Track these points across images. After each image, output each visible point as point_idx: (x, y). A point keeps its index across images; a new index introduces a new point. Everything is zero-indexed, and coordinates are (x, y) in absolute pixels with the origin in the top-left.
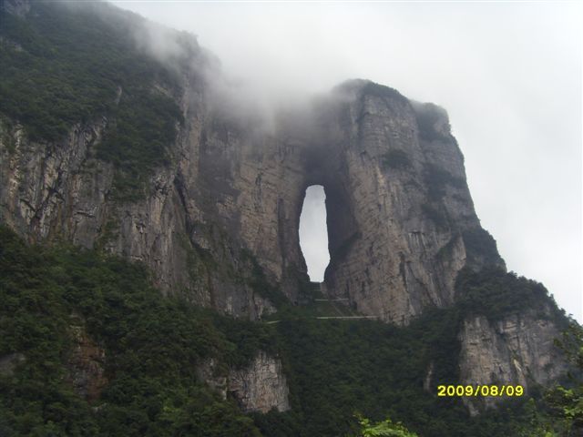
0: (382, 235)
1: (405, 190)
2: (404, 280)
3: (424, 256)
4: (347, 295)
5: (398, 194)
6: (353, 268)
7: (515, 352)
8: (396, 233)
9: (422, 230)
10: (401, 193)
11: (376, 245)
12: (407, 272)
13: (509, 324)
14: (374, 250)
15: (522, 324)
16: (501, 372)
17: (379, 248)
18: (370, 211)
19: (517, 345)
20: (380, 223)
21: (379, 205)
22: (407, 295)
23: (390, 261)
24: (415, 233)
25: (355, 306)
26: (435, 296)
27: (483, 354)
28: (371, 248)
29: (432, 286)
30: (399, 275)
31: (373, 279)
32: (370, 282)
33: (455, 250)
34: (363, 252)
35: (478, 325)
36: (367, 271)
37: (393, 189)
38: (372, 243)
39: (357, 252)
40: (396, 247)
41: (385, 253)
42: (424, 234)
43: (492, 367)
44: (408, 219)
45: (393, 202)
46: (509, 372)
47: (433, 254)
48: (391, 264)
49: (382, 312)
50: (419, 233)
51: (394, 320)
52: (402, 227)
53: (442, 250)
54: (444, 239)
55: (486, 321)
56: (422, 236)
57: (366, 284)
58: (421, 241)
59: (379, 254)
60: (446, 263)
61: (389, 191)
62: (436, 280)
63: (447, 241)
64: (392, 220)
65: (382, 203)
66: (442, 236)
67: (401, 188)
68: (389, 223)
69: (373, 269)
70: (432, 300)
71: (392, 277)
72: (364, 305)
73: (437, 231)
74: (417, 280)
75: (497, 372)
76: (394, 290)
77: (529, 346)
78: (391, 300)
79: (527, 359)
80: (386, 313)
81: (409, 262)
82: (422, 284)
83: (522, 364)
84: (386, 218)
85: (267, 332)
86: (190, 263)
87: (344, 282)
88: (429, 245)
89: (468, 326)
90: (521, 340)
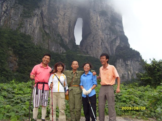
0: (97, 34)
1: (105, 22)
2: (102, 47)
3: (108, 41)
4: (86, 49)
5: (103, 23)
6: (88, 42)
7: (129, 69)
8: (101, 34)
9: (108, 34)
10: (104, 23)
11: (95, 36)
12: (103, 45)
13: (129, 62)
14: (94, 38)
15: (132, 62)
16: (125, 74)
17: (96, 37)
18: (95, 27)
19: (130, 67)
20: (97, 30)
21: (97, 25)
22: (102, 51)
23: (99, 41)
24: (106, 34)
25: (88, 53)
26: (110, 52)
27: (121, 69)
28: (94, 37)
29: (109, 49)
30: (100, 45)
31: (93, 45)
32: (92, 46)
33: (117, 40)
34: (91, 38)
35: (120, 61)
36: (92, 43)
37: (102, 21)
38: (94, 36)
39: (90, 37)
40: (101, 37)
41: (97, 39)
42: (109, 35)
43: (123, 73)
44: (105, 30)
45: (101, 25)
46: (127, 74)
47: (111, 41)
48: (99, 42)
49: (95, 55)
50: (107, 34)
51: (98, 57)
52: (103, 32)
53: (113, 40)
54: (114, 37)
55: (123, 60)
56: (108, 35)
57: (91, 47)
58: (108, 36)
59: (96, 39)
60: (114, 43)
61: (101, 22)
62: (111, 48)
63: (115, 38)
64: (100, 30)
65: (98, 25)
66: (114, 36)
67: (104, 21)
68: (100, 31)
69: (94, 43)
70: (109, 53)
71: (99, 45)
72: (90, 52)
73: (113, 34)
74: (106, 47)
75: (124, 74)
76: (99, 49)
77: (133, 68)
78: (98, 52)
79: (132, 72)
80: (96, 55)
81: (104, 42)
82: (107, 48)
83: (131, 73)
84: (99, 29)
85: (63, 57)
86: (43, 36)
87: (85, 46)
88: (110, 38)
89: (118, 61)
90: (131, 66)
